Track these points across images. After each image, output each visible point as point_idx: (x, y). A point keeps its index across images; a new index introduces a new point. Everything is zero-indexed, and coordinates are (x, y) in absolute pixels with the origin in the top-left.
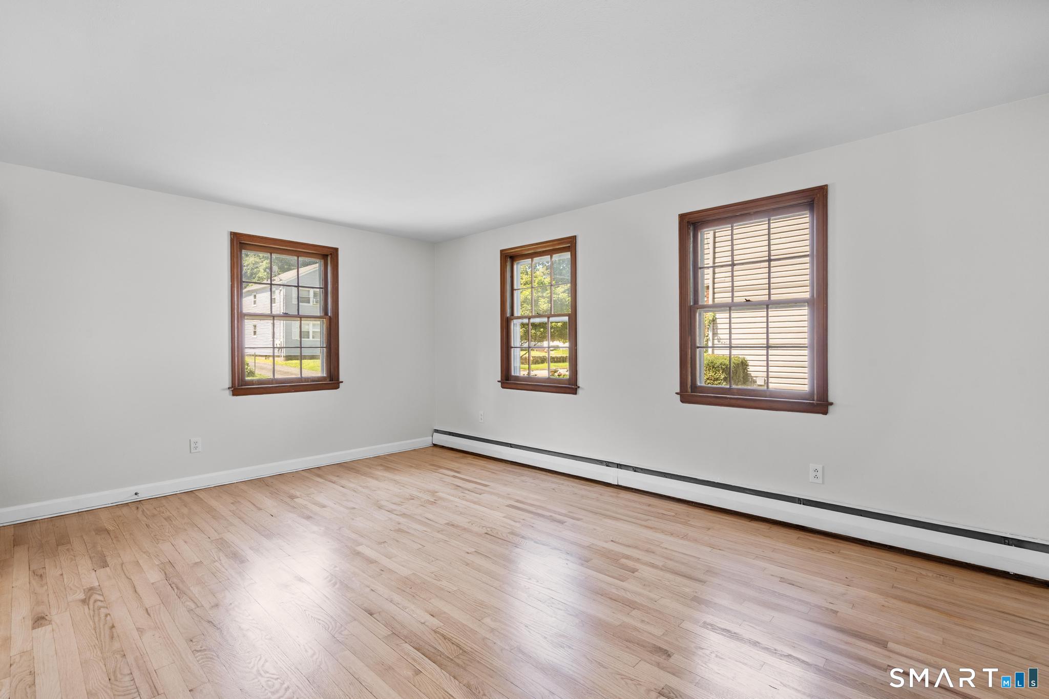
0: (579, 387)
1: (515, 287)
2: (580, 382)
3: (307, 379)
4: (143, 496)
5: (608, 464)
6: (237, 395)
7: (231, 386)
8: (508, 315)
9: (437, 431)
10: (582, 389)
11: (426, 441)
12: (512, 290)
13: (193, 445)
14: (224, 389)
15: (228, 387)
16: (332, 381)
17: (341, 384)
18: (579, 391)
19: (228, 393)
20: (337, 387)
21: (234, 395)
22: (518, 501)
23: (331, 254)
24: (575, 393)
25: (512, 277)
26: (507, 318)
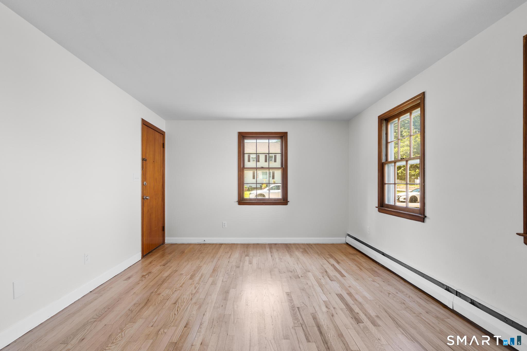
0: (426, 217)
1: (389, 140)
2: (427, 213)
3: (272, 199)
4: (207, 242)
5: (448, 289)
6: (240, 205)
7: (238, 201)
8: (384, 160)
9: (349, 235)
10: (429, 218)
11: (342, 240)
12: (387, 143)
13: (223, 225)
14: (235, 202)
15: (237, 201)
16: (284, 201)
17: (288, 203)
18: (426, 220)
19: (237, 203)
20: (287, 204)
21: (239, 204)
22: (350, 294)
23: (284, 136)
24: (423, 221)
25: (387, 134)
26: (383, 163)
